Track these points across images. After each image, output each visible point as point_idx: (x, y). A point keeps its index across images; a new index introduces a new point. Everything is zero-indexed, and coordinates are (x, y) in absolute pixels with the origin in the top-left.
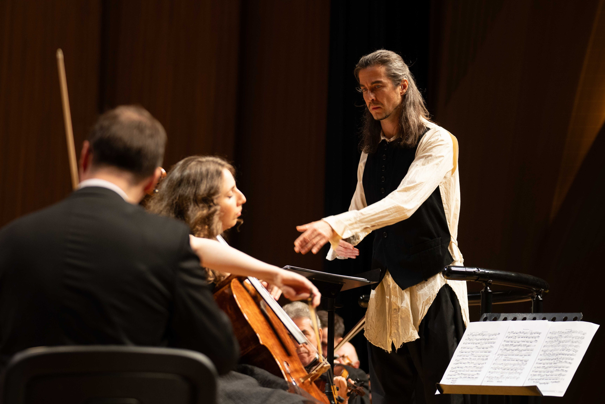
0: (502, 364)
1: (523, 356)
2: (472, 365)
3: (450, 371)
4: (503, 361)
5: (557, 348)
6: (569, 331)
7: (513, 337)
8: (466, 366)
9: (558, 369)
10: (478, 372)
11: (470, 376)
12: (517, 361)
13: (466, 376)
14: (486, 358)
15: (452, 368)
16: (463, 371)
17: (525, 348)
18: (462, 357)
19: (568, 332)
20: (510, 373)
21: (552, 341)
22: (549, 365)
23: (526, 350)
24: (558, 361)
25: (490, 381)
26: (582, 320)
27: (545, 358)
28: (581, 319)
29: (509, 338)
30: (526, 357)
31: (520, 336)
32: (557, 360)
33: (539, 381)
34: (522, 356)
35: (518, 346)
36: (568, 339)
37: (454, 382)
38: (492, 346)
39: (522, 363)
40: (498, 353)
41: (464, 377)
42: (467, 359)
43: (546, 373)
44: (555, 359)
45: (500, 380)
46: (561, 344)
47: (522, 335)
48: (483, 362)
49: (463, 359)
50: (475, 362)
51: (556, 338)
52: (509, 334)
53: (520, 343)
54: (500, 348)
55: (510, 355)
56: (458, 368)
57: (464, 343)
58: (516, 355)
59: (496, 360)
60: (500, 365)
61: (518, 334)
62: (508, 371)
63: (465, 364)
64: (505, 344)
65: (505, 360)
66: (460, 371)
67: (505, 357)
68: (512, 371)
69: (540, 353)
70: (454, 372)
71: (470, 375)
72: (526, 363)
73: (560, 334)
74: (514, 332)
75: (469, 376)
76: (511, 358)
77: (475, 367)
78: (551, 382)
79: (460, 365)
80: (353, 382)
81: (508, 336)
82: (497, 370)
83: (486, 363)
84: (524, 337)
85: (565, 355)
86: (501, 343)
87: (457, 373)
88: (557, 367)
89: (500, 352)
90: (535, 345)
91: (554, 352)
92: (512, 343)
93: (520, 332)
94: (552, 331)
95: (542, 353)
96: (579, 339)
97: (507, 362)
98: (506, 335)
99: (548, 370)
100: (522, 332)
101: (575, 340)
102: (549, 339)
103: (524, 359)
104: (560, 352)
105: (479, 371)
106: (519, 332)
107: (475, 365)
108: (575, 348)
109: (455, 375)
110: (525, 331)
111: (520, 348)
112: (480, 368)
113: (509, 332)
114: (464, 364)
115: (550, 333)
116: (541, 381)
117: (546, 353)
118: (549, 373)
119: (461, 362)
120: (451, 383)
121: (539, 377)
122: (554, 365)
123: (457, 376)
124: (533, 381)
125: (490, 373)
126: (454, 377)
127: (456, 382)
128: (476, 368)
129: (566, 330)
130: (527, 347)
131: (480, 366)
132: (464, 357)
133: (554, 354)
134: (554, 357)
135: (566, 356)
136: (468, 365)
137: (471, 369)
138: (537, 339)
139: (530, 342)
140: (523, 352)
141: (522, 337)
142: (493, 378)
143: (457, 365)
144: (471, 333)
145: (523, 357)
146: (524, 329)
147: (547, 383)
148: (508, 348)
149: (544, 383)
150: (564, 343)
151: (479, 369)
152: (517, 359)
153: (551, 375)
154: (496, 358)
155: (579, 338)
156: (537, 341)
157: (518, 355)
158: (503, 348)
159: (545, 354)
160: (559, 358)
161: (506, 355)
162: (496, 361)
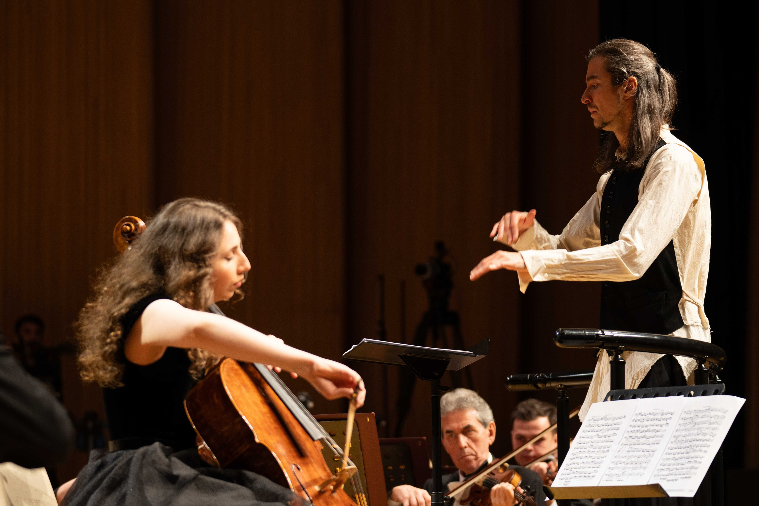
0: (625, 456)
1: (651, 445)
2: (590, 460)
3: (564, 469)
4: (627, 453)
5: (692, 432)
6: (708, 408)
7: (641, 420)
8: (583, 461)
9: (690, 460)
10: (596, 469)
11: (587, 475)
12: (643, 451)
13: (581, 475)
14: (607, 449)
15: (567, 465)
16: (578, 468)
17: (653, 434)
18: (579, 450)
19: (706, 410)
20: (634, 469)
21: (686, 423)
22: (680, 456)
23: (654, 437)
24: (691, 450)
25: (609, 481)
26: (723, 394)
27: (676, 446)
28: (723, 391)
29: (636, 421)
30: (653, 446)
31: (649, 418)
32: (690, 448)
33: (667, 477)
34: (649, 444)
35: (646, 431)
36: (705, 419)
37: (567, 483)
38: (615, 434)
39: (649, 454)
40: (621, 443)
41: (579, 476)
42: (584, 452)
43: (676, 467)
44: (688, 447)
45: (621, 478)
46: (697, 426)
47: (652, 417)
48: (603, 455)
49: (581, 452)
50: (594, 455)
51: (691, 419)
52: (637, 416)
53: (649, 428)
54: (625, 436)
55: (635, 444)
56: (574, 465)
57: (583, 432)
58: (642, 444)
59: (618, 451)
60: (623, 458)
61: (647, 416)
62: (632, 465)
63: (582, 458)
64: (631, 430)
65: (630, 451)
66: (575, 468)
67: (630, 448)
68: (636, 466)
69: (671, 441)
70: (569, 470)
71: (586, 473)
72: (654, 454)
73: (696, 414)
74: (642, 414)
75: (585, 475)
76: (636, 448)
77: (593, 462)
78: (681, 478)
79: (576, 461)
80: (522, 491)
81: (634, 419)
82: (619, 465)
83: (606, 456)
84: (654, 420)
85: (700, 441)
86: (626, 429)
87: (572, 471)
88: (689, 458)
89: (624, 441)
90: (666, 430)
91: (689, 438)
92: (638, 429)
93: (650, 413)
94: (686, 410)
95: (673, 439)
96: (718, 419)
97: (631, 454)
98: (633, 418)
99: (679, 462)
100: (651, 412)
101: (713, 420)
102: (683, 421)
103: (651, 449)
104: (694, 437)
105: (597, 467)
106: (648, 413)
107: (594, 460)
108: (714, 432)
109: (569, 475)
110: (655, 412)
111: (648, 434)
112: (599, 463)
113: (636, 414)
114: (580, 458)
115: (685, 412)
116: (669, 478)
117: (679, 439)
118: (680, 466)
119: (577, 457)
120: (564, 484)
121: (667, 472)
122: (685, 455)
123: (572, 475)
124: (660, 477)
125: (610, 470)
126: (568, 476)
127: (569, 484)
128: (595, 463)
129: (704, 407)
130: (656, 432)
131: (599, 460)
132: (582, 450)
133: (687, 441)
134: (687, 444)
135: (702, 443)
136: (585, 460)
137: (588, 465)
138: (668, 421)
139: (661, 426)
140: (651, 440)
141: (651, 419)
142: (613, 477)
143: (572, 461)
144: (593, 418)
145: (651, 447)
146: (654, 409)
147: (676, 480)
148: (633, 435)
149: (673, 480)
150: (700, 426)
151: (597, 465)
152: (643, 449)
153: (682, 469)
154: (618, 449)
155: (718, 417)
156: (668, 424)
157: (645, 444)
158: (628, 436)
159: (677, 441)
160: (692, 446)
161: (631, 445)
162: (619, 453)
